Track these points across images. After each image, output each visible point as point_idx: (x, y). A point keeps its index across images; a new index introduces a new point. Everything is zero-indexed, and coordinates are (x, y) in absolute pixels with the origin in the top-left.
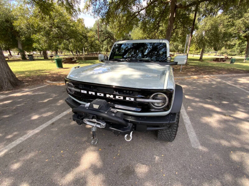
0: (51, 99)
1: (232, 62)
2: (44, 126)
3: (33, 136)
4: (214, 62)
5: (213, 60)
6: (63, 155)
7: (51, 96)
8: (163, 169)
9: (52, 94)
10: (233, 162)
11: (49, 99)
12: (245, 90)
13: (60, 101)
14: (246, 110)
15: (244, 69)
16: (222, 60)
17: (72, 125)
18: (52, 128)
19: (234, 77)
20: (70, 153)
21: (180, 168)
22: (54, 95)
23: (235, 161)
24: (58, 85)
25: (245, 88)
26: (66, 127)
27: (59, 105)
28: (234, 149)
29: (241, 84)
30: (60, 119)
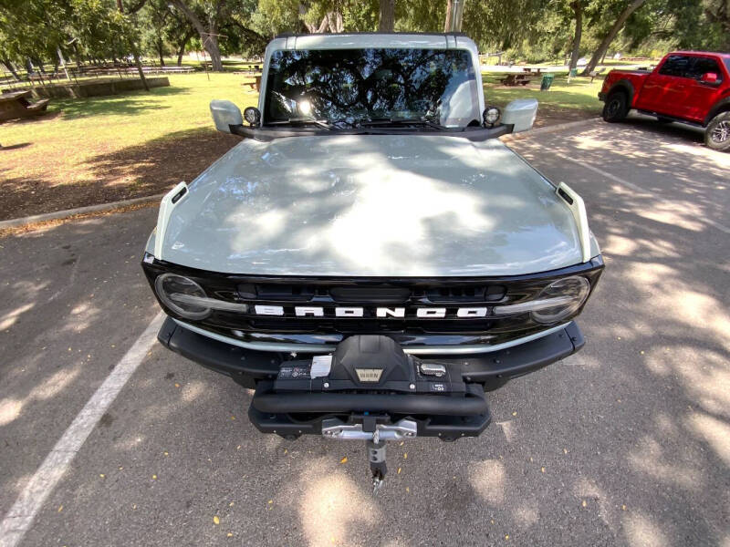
0: (26, 308)
1: (544, 87)
2: (73, 440)
3: (52, 496)
4: (505, 87)
5: (502, 80)
6: (229, 530)
7: (18, 293)
8: (533, 453)
9: (17, 285)
10: (655, 378)
11: (18, 312)
12: (600, 172)
13: (76, 311)
14: (622, 228)
15: (577, 106)
16: (521, 80)
17: (194, 401)
18: (114, 439)
19: (564, 132)
20: (249, 515)
21: (565, 434)
22: (34, 288)
23: (658, 375)
24: (19, 233)
25: (598, 163)
26: (175, 418)
27: (80, 327)
28: (645, 344)
29: (586, 153)
30: (126, 393)
